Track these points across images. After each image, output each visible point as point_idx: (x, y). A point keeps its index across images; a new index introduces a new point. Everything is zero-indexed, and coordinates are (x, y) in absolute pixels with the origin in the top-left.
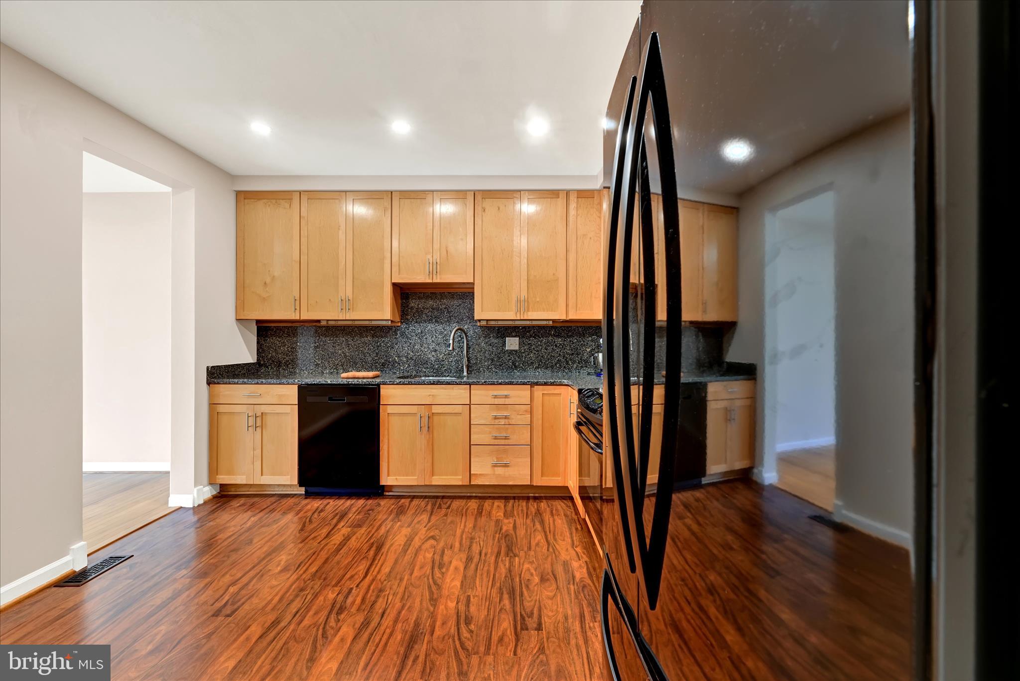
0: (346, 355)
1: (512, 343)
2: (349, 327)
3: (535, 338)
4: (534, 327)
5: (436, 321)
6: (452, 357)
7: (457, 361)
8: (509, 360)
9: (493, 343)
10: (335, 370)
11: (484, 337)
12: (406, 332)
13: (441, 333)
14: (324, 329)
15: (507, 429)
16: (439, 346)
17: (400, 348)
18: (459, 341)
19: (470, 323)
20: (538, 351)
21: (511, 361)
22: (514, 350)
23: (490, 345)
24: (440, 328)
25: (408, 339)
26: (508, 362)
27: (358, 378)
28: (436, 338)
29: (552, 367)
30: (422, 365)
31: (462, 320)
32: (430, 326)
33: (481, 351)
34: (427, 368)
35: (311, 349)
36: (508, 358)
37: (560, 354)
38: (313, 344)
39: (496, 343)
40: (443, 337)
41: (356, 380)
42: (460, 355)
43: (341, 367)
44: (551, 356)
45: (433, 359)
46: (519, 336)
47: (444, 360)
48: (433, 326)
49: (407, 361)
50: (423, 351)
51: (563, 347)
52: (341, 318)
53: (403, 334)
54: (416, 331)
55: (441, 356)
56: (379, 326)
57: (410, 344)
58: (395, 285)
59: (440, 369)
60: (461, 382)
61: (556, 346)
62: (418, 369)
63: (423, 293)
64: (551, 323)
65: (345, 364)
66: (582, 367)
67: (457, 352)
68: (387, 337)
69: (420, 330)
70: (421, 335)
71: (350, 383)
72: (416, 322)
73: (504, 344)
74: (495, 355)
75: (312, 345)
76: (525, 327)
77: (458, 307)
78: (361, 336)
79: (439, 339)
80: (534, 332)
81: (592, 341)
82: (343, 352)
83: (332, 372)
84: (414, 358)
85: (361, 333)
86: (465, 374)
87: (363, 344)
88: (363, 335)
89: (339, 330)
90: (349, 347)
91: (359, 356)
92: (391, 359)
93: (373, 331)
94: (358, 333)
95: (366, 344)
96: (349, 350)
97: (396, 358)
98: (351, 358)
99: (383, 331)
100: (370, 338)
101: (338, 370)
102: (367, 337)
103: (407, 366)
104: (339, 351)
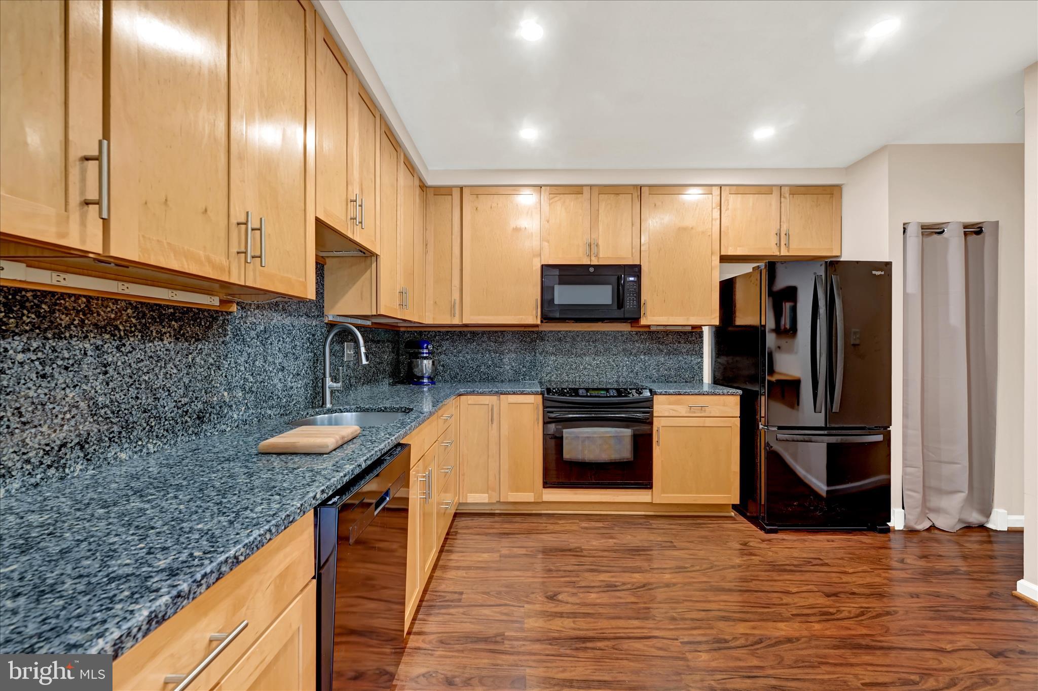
0: (95, 404)
9: (336, 351)
12: (242, 329)
17: (231, 368)
18: (308, 347)
25: (244, 346)
39: (338, 352)
43: (77, 453)
45: (279, 386)
49: (244, 399)
50: (266, 373)
52: (234, 278)
53: (236, 335)
54: (258, 327)
55: (289, 380)
57: (249, 356)
65: (93, 437)
68: (207, 340)
69: (263, 324)
73: (343, 354)
79: (287, 346)
84: (255, 389)
85: (145, 325)
86: (329, 406)
87: (152, 363)
88: (152, 331)
89: (66, 308)
90: (106, 373)
91: (139, 401)
92: (215, 399)
93: (176, 322)
94: (135, 326)
95: (159, 359)
96: (108, 384)
97: (226, 394)
98: (113, 412)
99: (201, 324)
100: (170, 343)
101: (64, 467)
102: (162, 340)
103: (243, 408)
104: (68, 391)
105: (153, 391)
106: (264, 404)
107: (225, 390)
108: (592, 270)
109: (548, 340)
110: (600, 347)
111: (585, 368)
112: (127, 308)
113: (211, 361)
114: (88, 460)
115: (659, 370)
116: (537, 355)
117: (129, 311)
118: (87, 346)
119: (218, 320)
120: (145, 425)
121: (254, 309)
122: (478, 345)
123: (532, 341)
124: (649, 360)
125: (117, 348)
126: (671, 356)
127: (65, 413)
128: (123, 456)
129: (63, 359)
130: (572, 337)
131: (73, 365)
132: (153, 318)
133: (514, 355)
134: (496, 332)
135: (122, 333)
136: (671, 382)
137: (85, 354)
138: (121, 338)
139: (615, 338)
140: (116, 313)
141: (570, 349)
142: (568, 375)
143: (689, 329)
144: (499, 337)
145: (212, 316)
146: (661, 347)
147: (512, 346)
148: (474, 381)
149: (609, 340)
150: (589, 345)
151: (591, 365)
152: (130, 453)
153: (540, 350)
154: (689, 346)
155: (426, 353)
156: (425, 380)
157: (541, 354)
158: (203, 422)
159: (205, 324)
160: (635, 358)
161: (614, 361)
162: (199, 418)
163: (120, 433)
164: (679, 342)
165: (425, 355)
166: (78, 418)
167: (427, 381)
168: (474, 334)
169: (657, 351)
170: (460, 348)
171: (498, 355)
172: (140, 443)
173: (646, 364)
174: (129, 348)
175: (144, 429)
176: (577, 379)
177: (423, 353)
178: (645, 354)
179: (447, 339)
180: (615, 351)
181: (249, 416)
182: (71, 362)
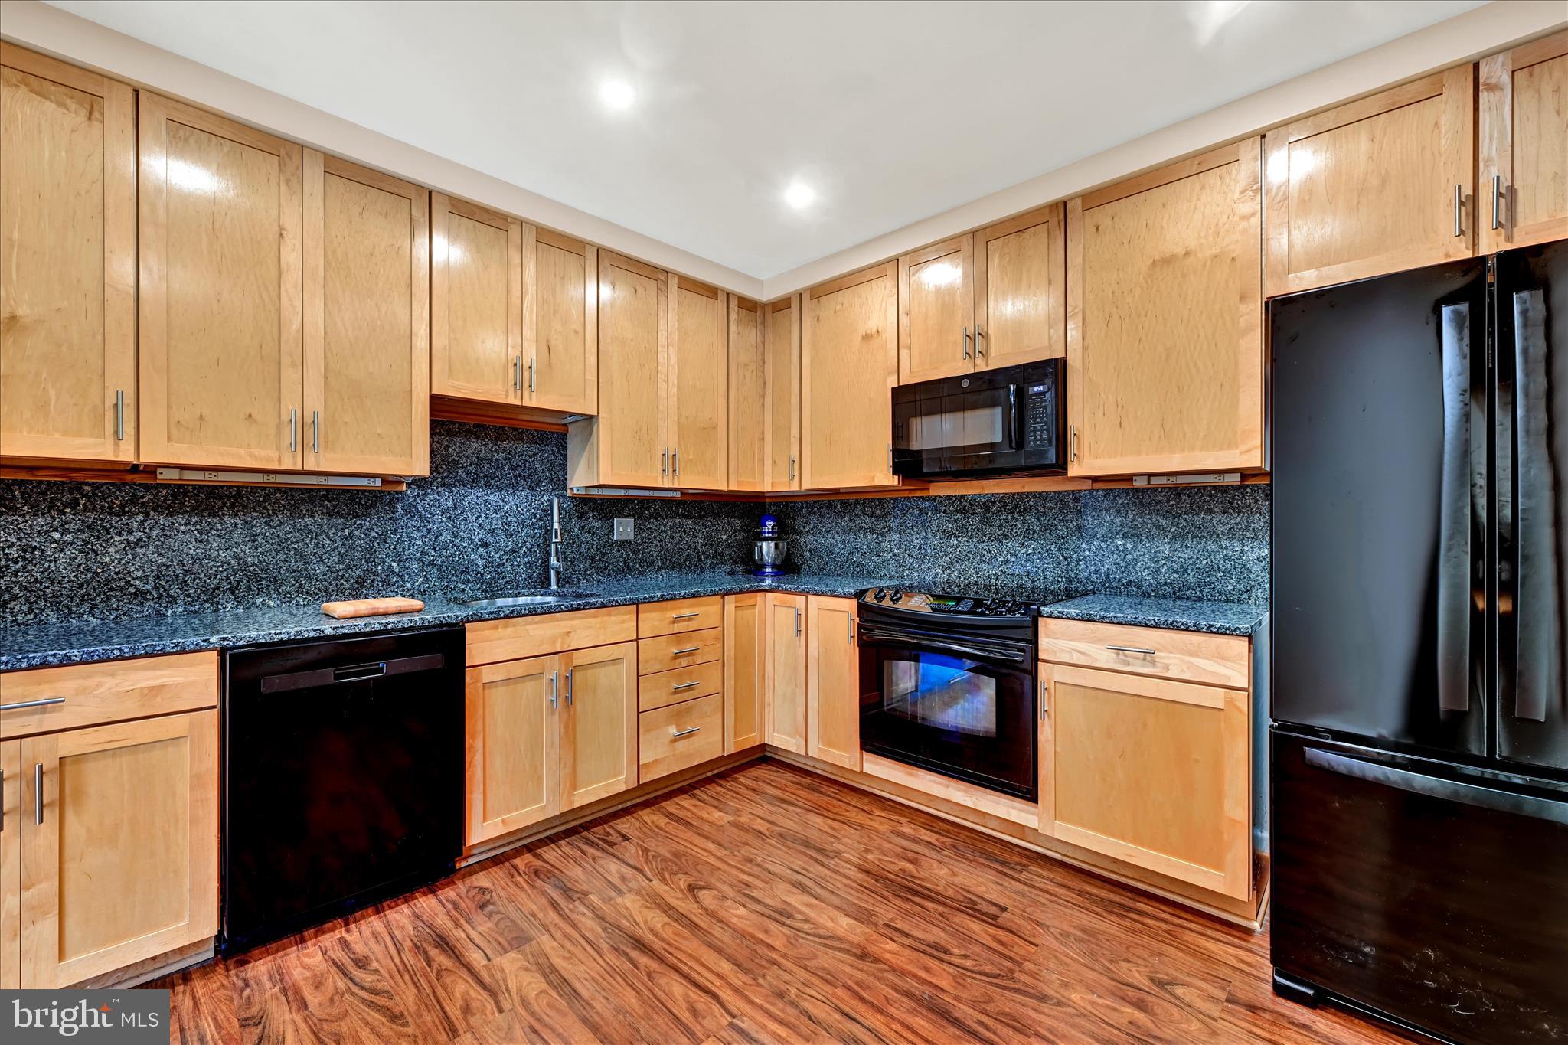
0: (245, 563)
1: (624, 528)
2: (254, 488)
3: (657, 519)
4: (655, 500)
5: (488, 485)
6: (519, 557)
7: (529, 566)
8: (620, 557)
9: (593, 528)
10: (207, 605)
11: (578, 517)
12: (419, 506)
13: (498, 509)
14: (164, 492)
15: (691, 673)
16: (492, 536)
17: (403, 542)
18: (533, 524)
19: (553, 490)
20: (660, 541)
21: (621, 559)
22: (626, 541)
23: (589, 532)
24: (494, 497)
25: (422, 521)
26: (618, 561)
27: (386, 614)
28: (487, 518)
29: (680, 566)
30: (457, 576)
31: (538, 484)
32: (474, 495)
33: (574, 543)
34: (468, 581)
35: (112, 550)
36: (618, 554)
37: (690, 546)
38: (120, 534)
39: (598, 529)
40: (502, 518)
41: (405, 619)
42: (535, 551)
43: (228, 595)
44: (679, 549)
45: (479, 561)
46: (634, 517)
47: (504, 564)
48: (480, 494)
49: (422, 570)
50: (457, 547)
51: (694, 533)
52: (287, 465)
53: (410, 511)
54: (443, 504)
55: (498, 556)
56: (348, 491)
57: (429, 531)
58: (436, 401)
59: (496, 582)
60: (625, 600)
61: (685, 531)
62: (447, 586)
63: (460, 424)
64: (678, 495)
65: (243, 586)
66: (717, 564)
67: (529, 546)
68: (369, 516)
69: (451, 501)
70: (454, 514)
71: (389, 627)
72: (443, 485)
73: (611, 531)
74: (597, 549)
75: (118, 538)
76: (643, 500)
77: (531, 457)
78: (295, 512)
79: (494, 522)
80: (655, 510)
81: (728, 524)
82: (236, 556)
83: (195, 612)
84: (438, 562)
85: (294, 505)
86: (554, 587)
87: (302, 535)
88: (302, 510)
89: (220, 496)
90: (255, 541)
91: (287, 564)
92: (380, 568)
93: (329, 501)
94: (284, 506)
95: (310, 532)
96: (256, 549)
97: (394, 564)
98: (261, 570)
99: (360, 503)
100: (322, 519)
101: (218, 603)
102: (313, 517)
103: (420, 580)
104: (221, 552)
105: (304, 558)
106: (454, 578)
107: (393, 561)
108: (965, 383)
109: (945, 512)
110: (1034, 523)
111: (1007, 562)
112: (276, 493)
113: (374, 534)
114: (238, 602)
115: (1157, 571)
116: (929, 536)
117: (278, 495)
118: (238, 521)
119: (383, 499)
120: (294, 582)
121: (437, 488)
122: (850, 520)
123: (923, 512)
124: (1135, 548)
125: (265, 523)
126: (1188, 541)
127: (218, 567)
128: (271, 603)
129: (217, 530)
130: (984, 504)
131: (225, 534)
132: (303, 500)
133: (896, 537)
134: (873, 500)
135: (271, 512)
136: (1188, 599)
137: (236, 527)
138: (269, 516)
139: (1063, 504)
140: (265, 497)
141: (980, 525)
142: (977, 573)
143: (1236, 478)
144: (876, 508)
145: (375, 496)
146: (1163, 522)
147: (893, 521)
148: (845, 575)
149: (1050, 508)
150: (1013, 519)
151: (1016, 556)
152: (279, 602)
153: (934, 529)
154: (1235, 519)
155: (769, 532)
156: (768, 570)
157: (934, 534)
158: (362, 587)
159: (366, 503)
160: (1103, 545)
161: (1059, 549)
162: (357, 582)
163: (268, 586)
164: (1210, 511)
165: (767, 535)
166: (229, 571)
167: (770, 570)
168: (845, 504)
169: (1154, 530)
170: (829, 525)
171: (875, 536)
172: (289, 596)
173: (1129, 557)
174: (277, 523)
175: (294, 585)
176: (993, 581)
177: (765, 532)
178: (1125, 537)
179: (815, 513)
180: (1061, 529)
181: (429, 587)
182: (223, 532)
